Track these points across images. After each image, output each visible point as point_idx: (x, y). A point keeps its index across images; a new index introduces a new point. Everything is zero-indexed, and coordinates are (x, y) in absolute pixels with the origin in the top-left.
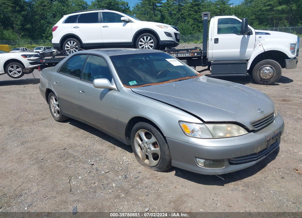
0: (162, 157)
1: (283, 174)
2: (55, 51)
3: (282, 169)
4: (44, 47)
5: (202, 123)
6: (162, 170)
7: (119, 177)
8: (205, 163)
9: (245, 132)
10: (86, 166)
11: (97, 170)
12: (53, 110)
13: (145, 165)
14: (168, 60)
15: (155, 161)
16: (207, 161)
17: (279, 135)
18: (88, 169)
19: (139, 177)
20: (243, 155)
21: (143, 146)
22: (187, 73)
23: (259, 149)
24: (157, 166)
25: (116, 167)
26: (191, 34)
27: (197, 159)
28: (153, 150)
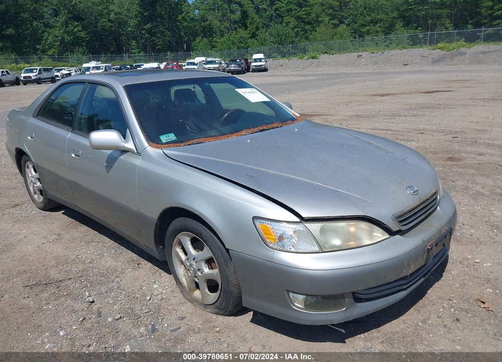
0: (225, 290)
1: (456, 312)
2: (59, 75)
3: (454, 301)
4: (39, 68)
5: (299, 220)
6: (225, 312)
7: (141, 331)
8: (306, 301)
9: (383, 235)
10: (78, 306)
11: (99, 314)
12: (31, 189)
13: (193, 301)
14: (241, 91)
15: (212, 294)
16: (310, 298)
17: (448, 236)
18: (80, 313)
19: (179, 328)
20: (382, 283)
21: (188, 264)
22: (277, 116)
23: (413, 269)
24: (216, 304)
25: (138, 307)
26: (292, 43)
27: (291, 294)
28: (208, 274)
